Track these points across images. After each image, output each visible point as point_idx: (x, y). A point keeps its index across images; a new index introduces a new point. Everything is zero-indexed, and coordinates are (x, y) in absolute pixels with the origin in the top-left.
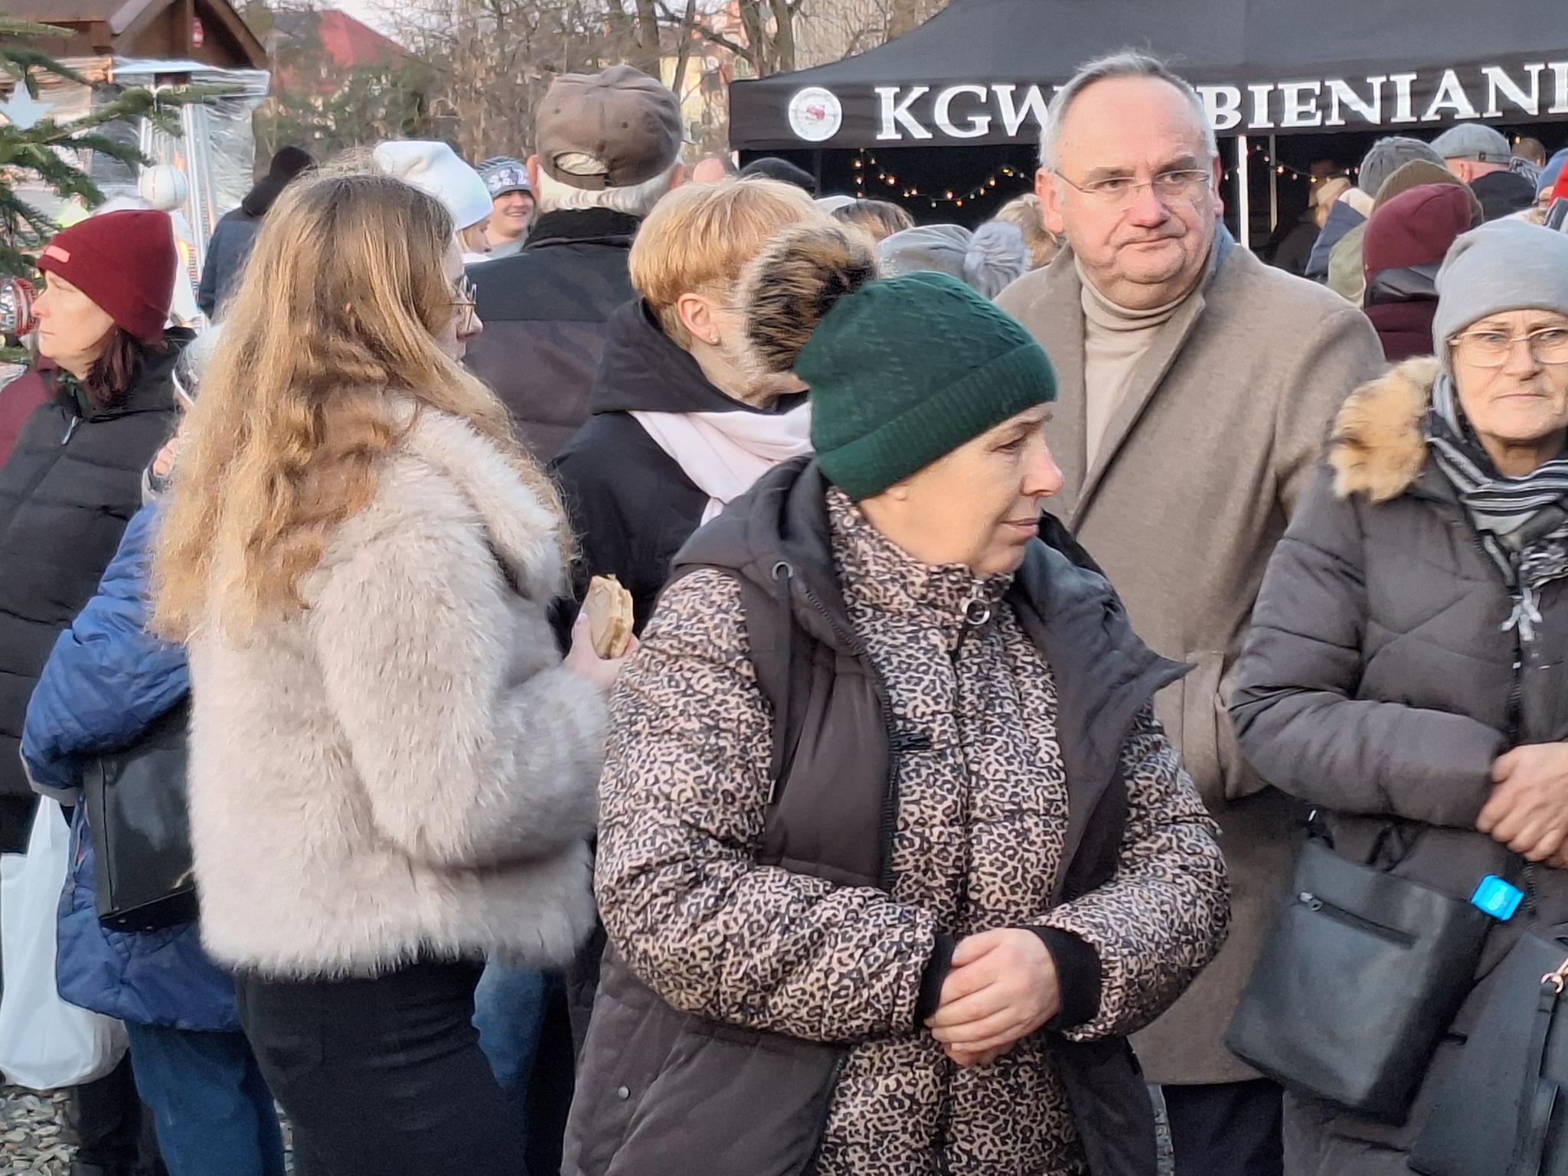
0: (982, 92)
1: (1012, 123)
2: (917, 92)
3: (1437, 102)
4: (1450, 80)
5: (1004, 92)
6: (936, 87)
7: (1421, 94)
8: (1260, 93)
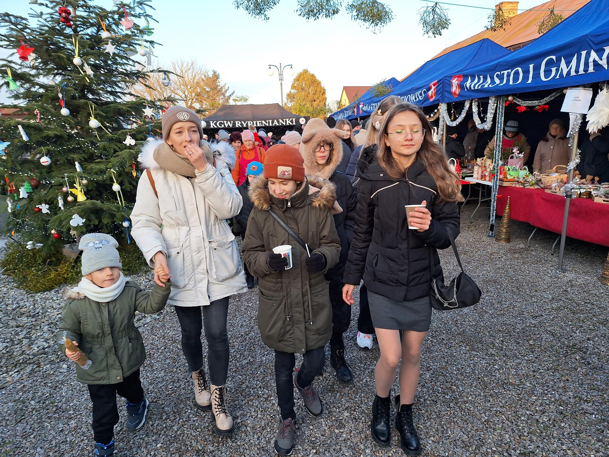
0: (223, 122)
1: (226, 126)
2: (215, 122)
3: (274, 123)
4: (275, 121)
5: (225, 122)
6: (217, 122)
7: (273, 123)
8: (255, 122)
